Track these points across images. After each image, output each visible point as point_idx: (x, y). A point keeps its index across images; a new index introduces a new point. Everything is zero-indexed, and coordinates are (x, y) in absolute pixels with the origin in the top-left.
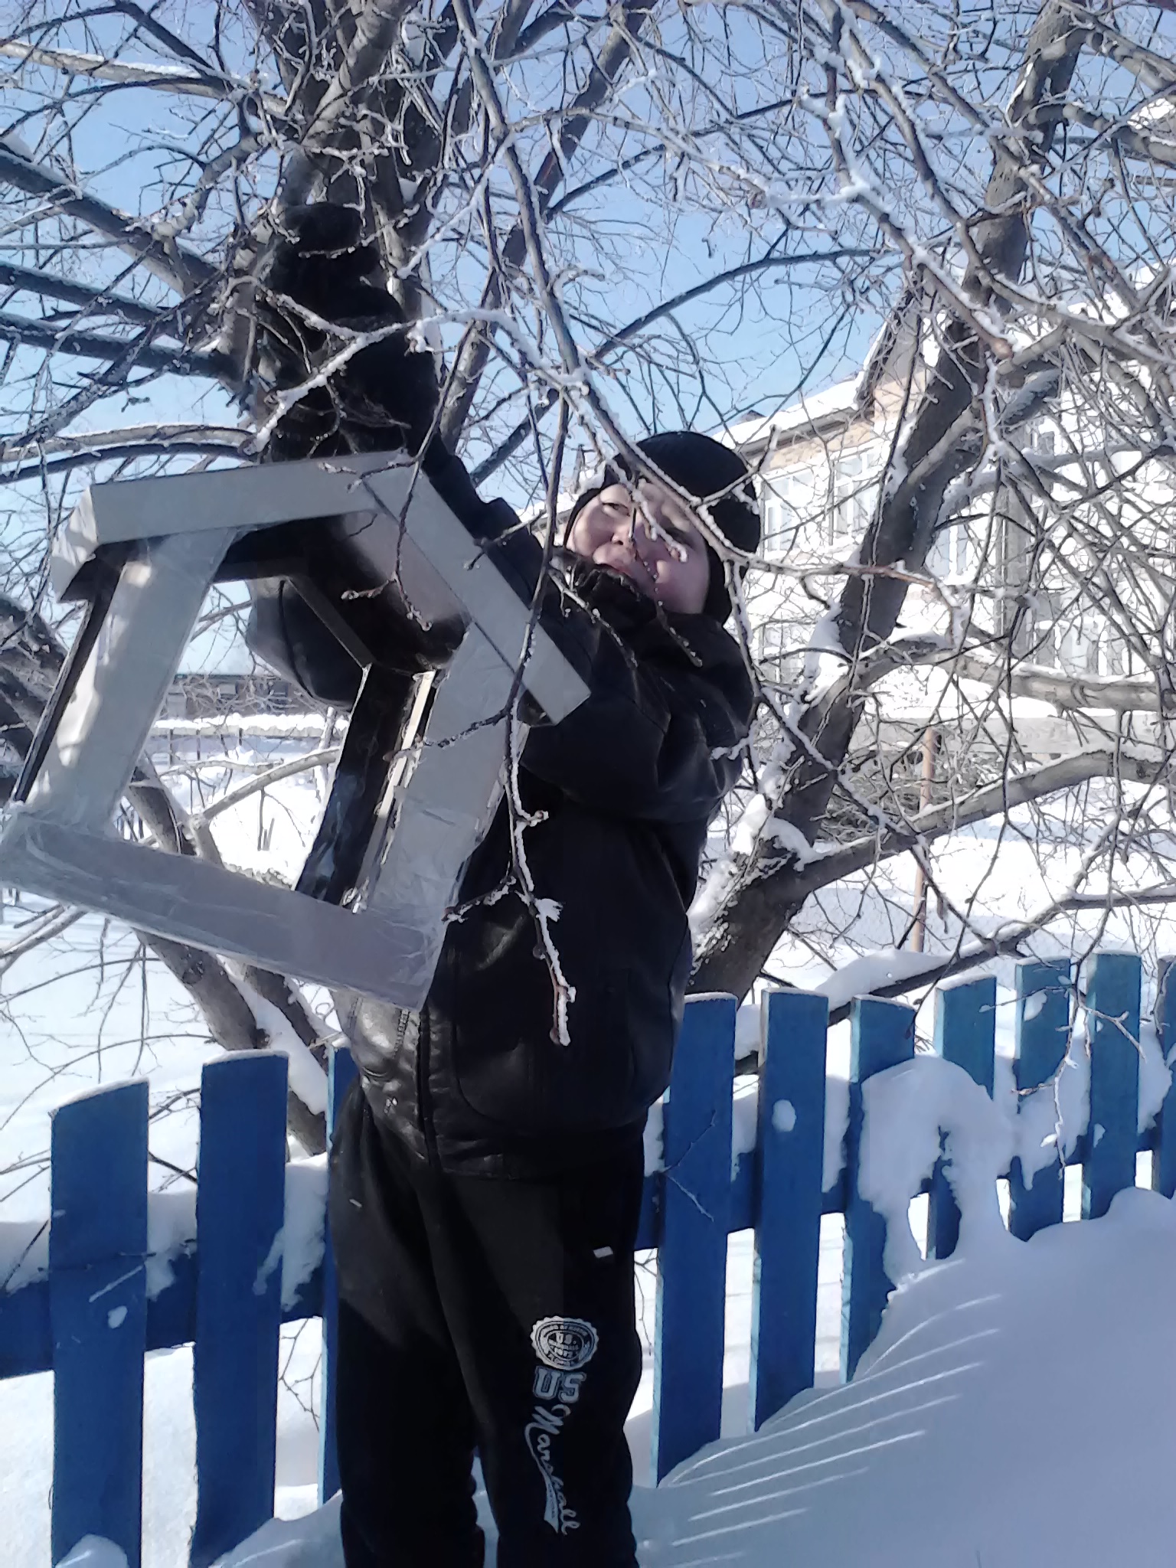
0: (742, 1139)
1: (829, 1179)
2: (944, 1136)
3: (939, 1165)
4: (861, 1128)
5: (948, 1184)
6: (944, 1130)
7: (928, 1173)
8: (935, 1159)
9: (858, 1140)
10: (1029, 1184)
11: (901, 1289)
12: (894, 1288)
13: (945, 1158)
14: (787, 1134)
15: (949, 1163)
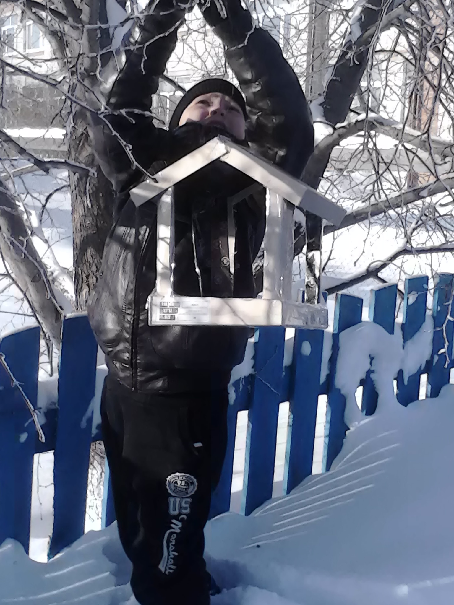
0: (287, 360)
1: (323, 378)
2: (372, 359)
3: (369, 372)
4: (337, 355)
5: (372, 381)
6: (372, 356)
7: (363, 376)
8: (367, 369)
9: (336, 360)
10: (406, 382)
11: (352, 429)
12: (349, 429)
13: (372, 369)
14: (306, 356)
15: (373, 372)
